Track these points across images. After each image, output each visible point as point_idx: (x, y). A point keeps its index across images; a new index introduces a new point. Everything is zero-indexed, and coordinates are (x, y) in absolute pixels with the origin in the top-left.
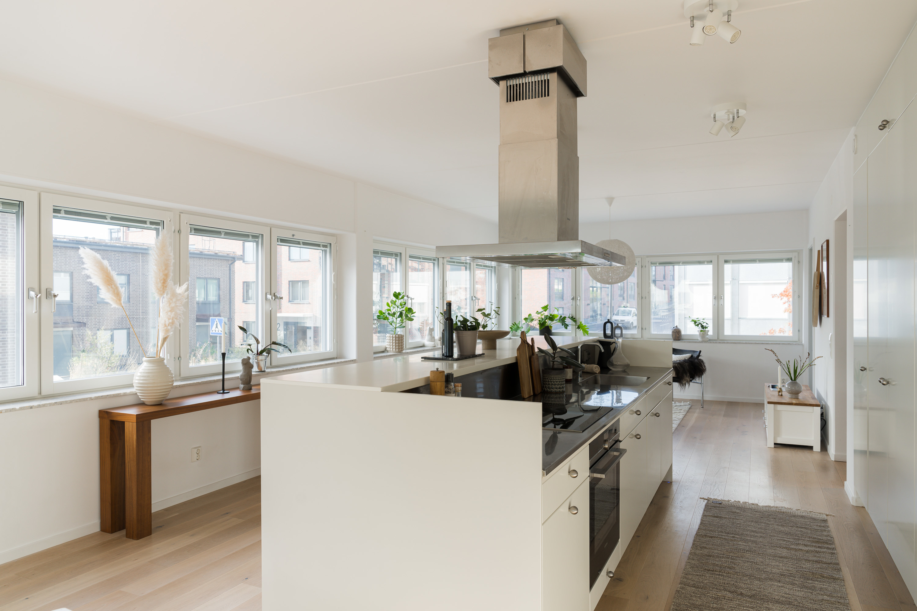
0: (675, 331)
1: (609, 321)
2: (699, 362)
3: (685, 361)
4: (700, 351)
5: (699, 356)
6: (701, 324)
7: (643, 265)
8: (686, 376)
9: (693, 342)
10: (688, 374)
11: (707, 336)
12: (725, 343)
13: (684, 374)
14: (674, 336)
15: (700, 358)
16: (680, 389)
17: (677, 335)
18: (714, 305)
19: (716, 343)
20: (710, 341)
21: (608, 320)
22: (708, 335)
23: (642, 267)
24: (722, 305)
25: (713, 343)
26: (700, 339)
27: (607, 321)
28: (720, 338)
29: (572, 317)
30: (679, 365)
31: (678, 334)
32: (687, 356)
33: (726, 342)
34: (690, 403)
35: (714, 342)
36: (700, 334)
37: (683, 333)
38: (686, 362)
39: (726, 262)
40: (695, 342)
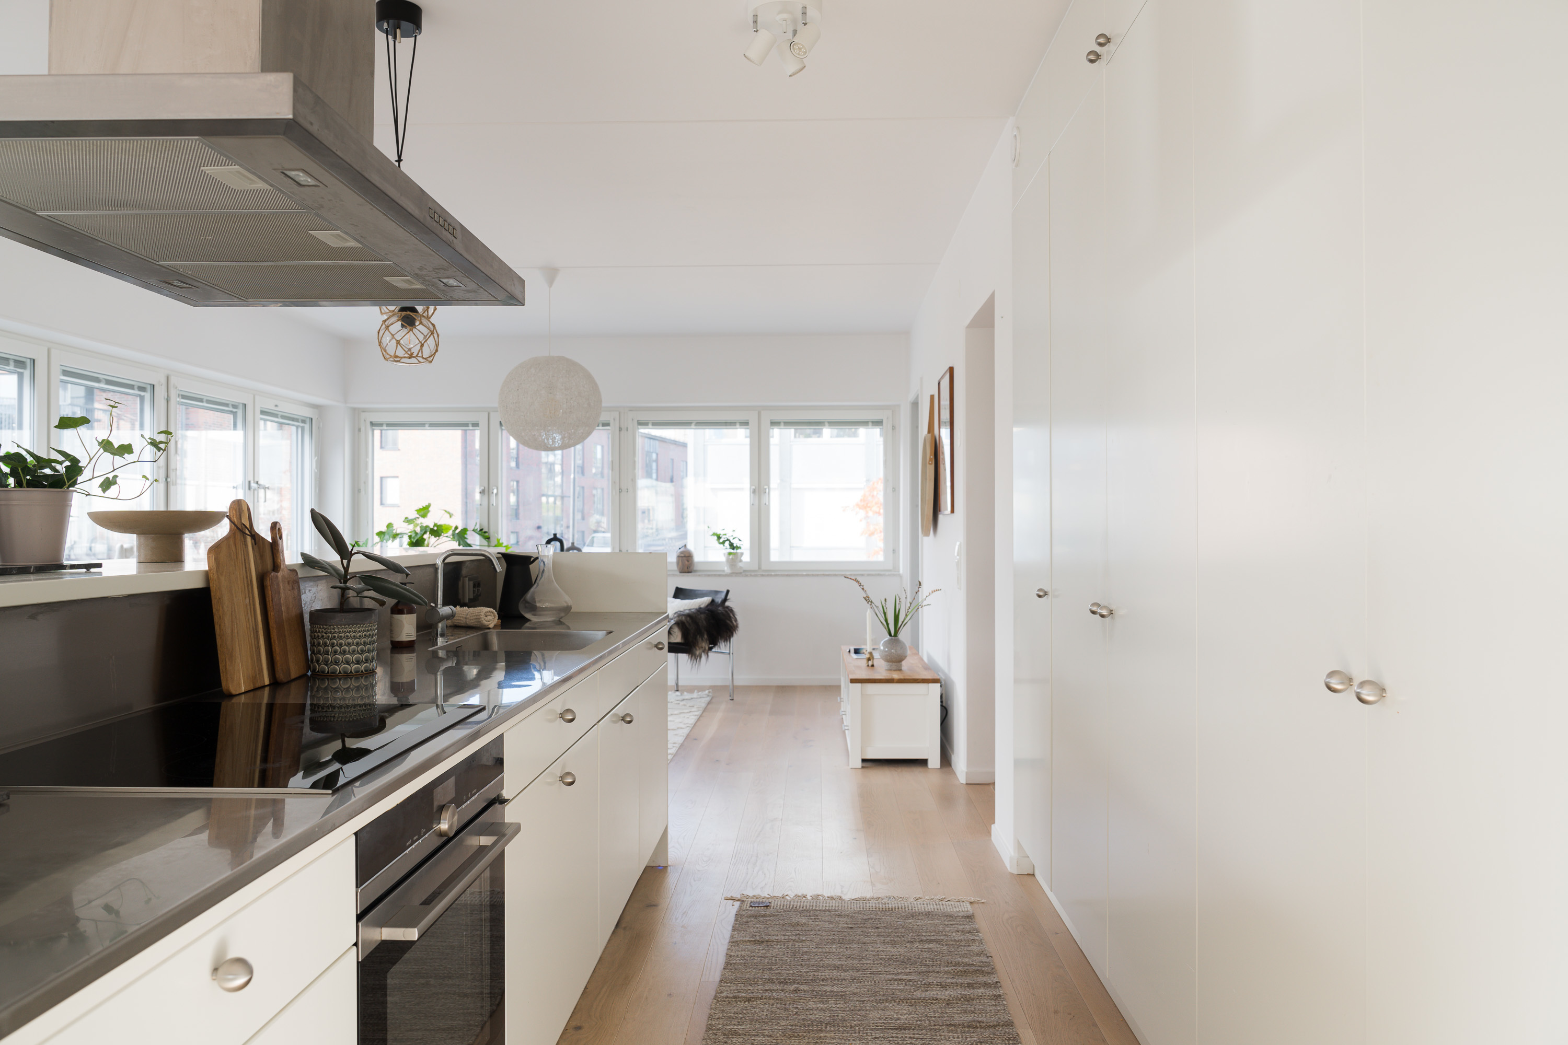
0: (682, 555)
1: (555, 538)
2: (726, 612)
3: (700, 611)
4: (728, 592)
5: (725, 600)
6: (730, 542)
7: (622, 426)
8: (702, 639)
9: (715, 575)
10: (706, 636)
11: (740, 564)
12: (771, 575)
13: (698, 637)
14: (680, 563)
15: (727, 604)
16: (691, 665)
17: (687, 562)
18: (753, 504)
19: (756, 576)
20: (745, 573)
21: (555, 535)
22: (741, 561)
23: (620, 429)
24: (766, 504)
25: (751, 575)
26: (727, 569)
27: (552, 536)
28: (763, 568)
29: (481, 530)
30: (688, 619)
32: (703, 601)
33: (773, 574)
34: (709, 692)
35: (753, 574)
36: (728, 560)
37: (697, 558)
38: (701, 613)
39: (774, 423)
40: (720, 575)
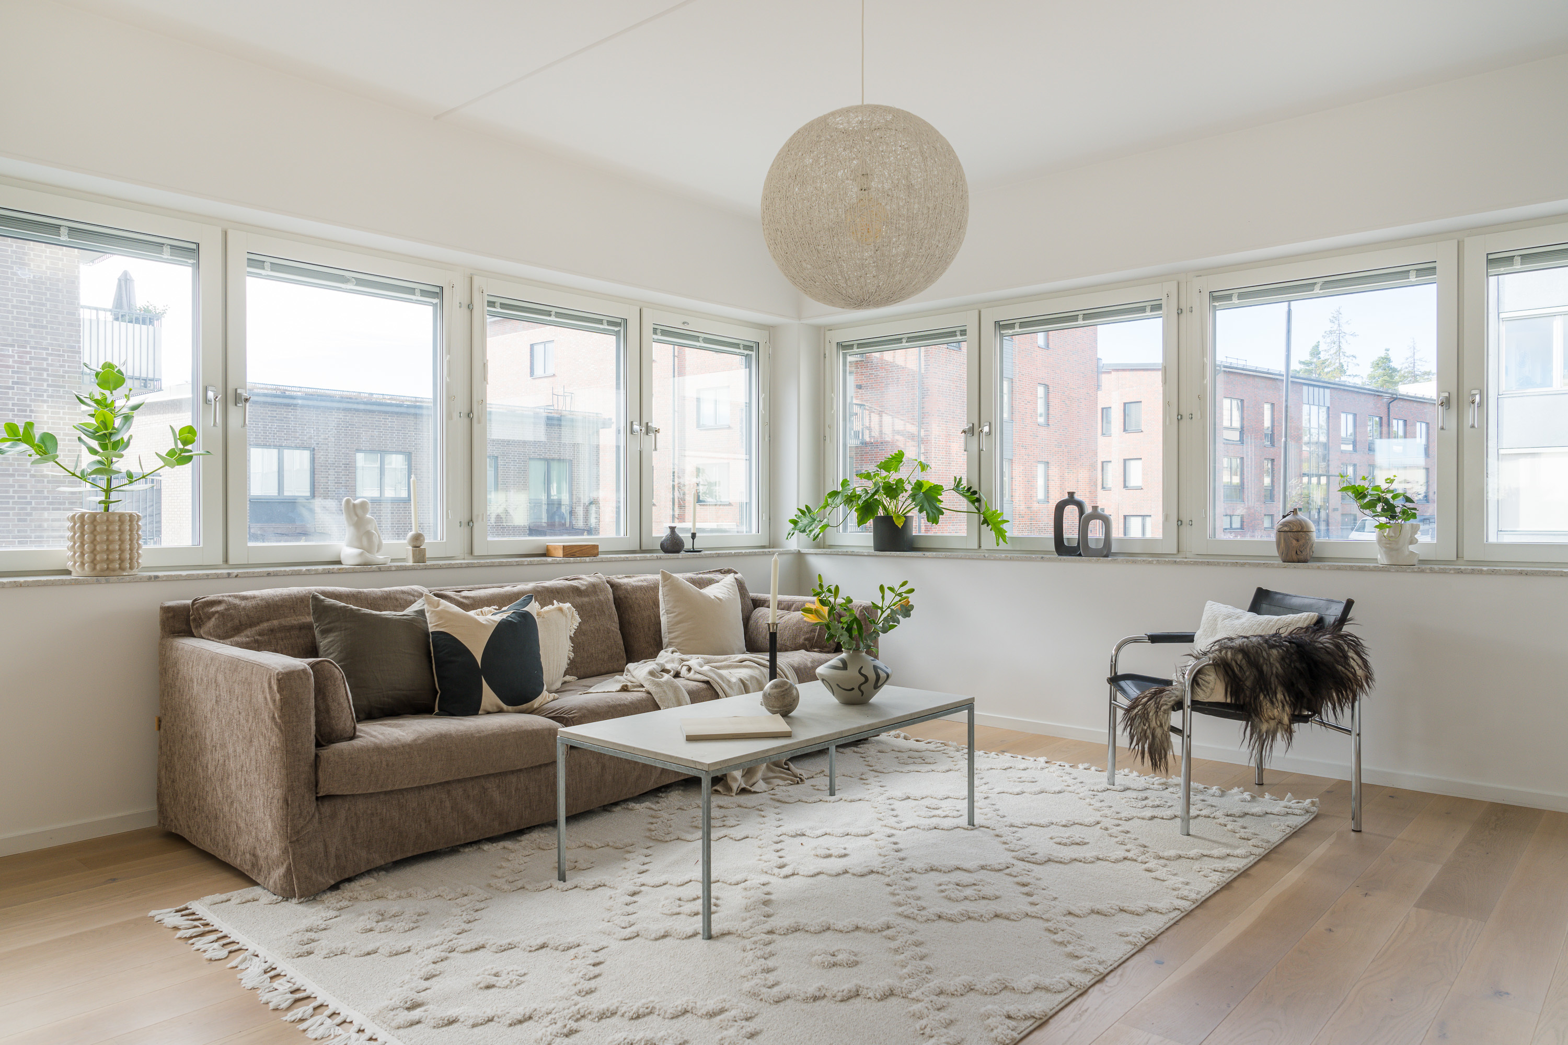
0: (1286, 529)
1: (1071, 499)
2: (1338, 646)
3: (1271, 641)
4: (1349, 604)
5: (1343, 619)
6: (1386, 501)
7: (1183, 306)
8: (1272, 703)
9: (1351, 568)
10: (1280, 696)
11: (1412, 548)
12: (1481, 572)
13: (1262, 697)
14: (1282, 544)
15: (1346, 629)
17: (1294, 542)
18: (1442, 429)
19: (1443, 572)
20: (1424, 566)
21: (1071, 494)
22: (1413, 541)
23: (1180, 312)
24: (1473, 426)
25: (1432, 571)
26: (1382, 558)
27: (1066, 497)
28: (1468, 555)
29: (969, 489)
30: (1240, 656)
31: (1298, 540)
32: (1304, 619)
33: (1485, 568)
34: (1313, 803)
35: (1436, 567)
36: (1379, 541)
37: (1317, 536)
38: (1272, 647)
39: (1497, 261)
40: (1361, 569)
